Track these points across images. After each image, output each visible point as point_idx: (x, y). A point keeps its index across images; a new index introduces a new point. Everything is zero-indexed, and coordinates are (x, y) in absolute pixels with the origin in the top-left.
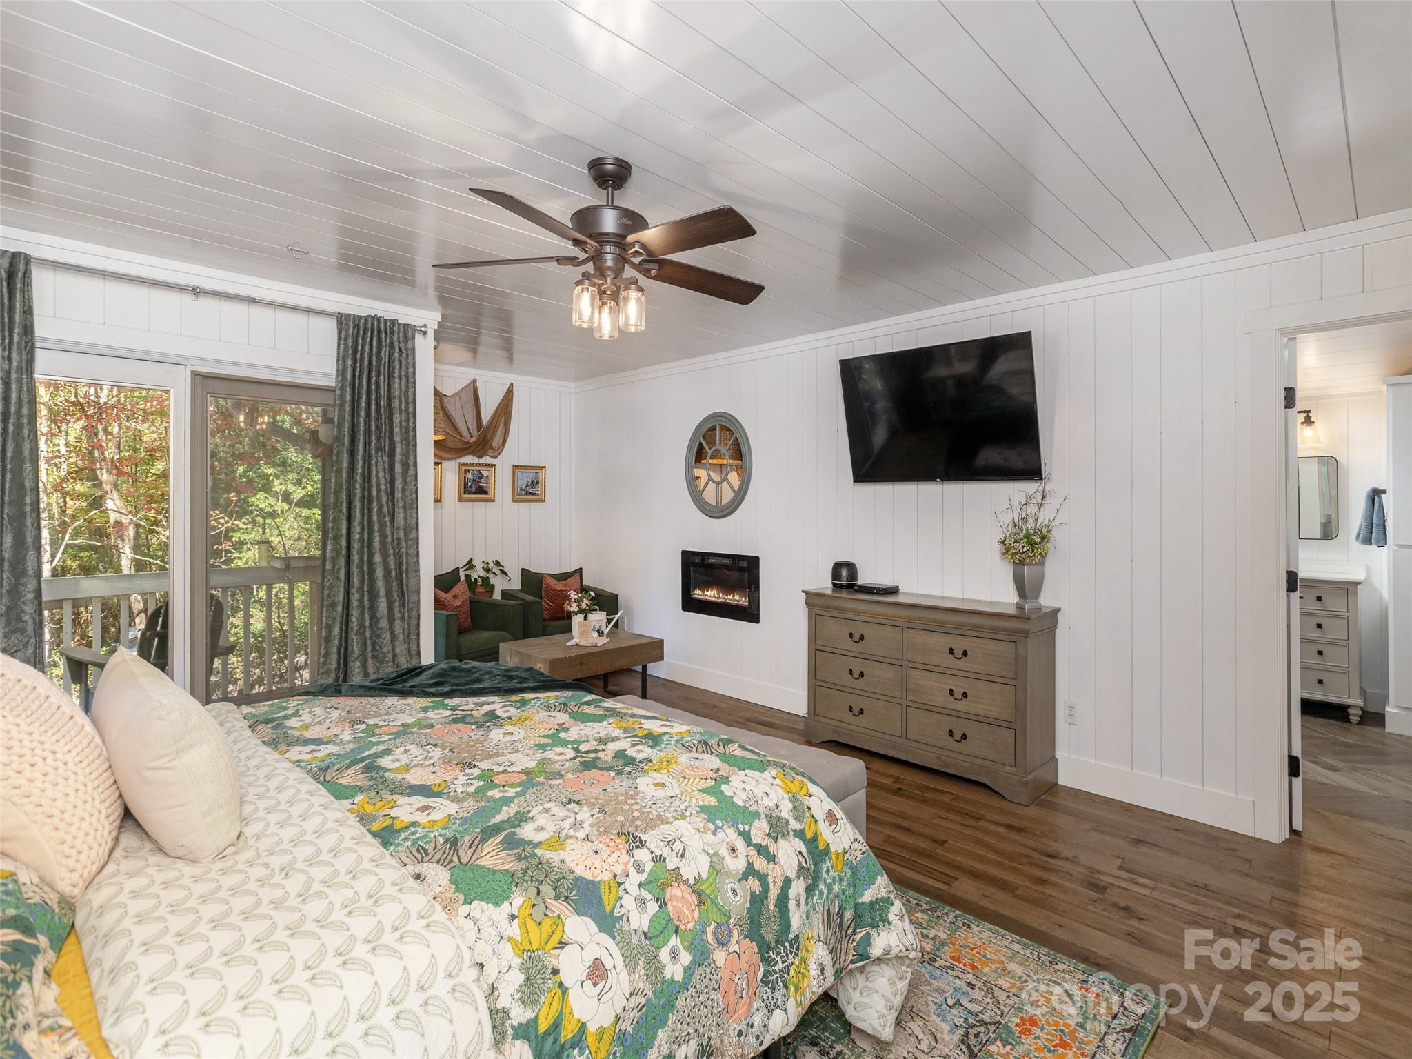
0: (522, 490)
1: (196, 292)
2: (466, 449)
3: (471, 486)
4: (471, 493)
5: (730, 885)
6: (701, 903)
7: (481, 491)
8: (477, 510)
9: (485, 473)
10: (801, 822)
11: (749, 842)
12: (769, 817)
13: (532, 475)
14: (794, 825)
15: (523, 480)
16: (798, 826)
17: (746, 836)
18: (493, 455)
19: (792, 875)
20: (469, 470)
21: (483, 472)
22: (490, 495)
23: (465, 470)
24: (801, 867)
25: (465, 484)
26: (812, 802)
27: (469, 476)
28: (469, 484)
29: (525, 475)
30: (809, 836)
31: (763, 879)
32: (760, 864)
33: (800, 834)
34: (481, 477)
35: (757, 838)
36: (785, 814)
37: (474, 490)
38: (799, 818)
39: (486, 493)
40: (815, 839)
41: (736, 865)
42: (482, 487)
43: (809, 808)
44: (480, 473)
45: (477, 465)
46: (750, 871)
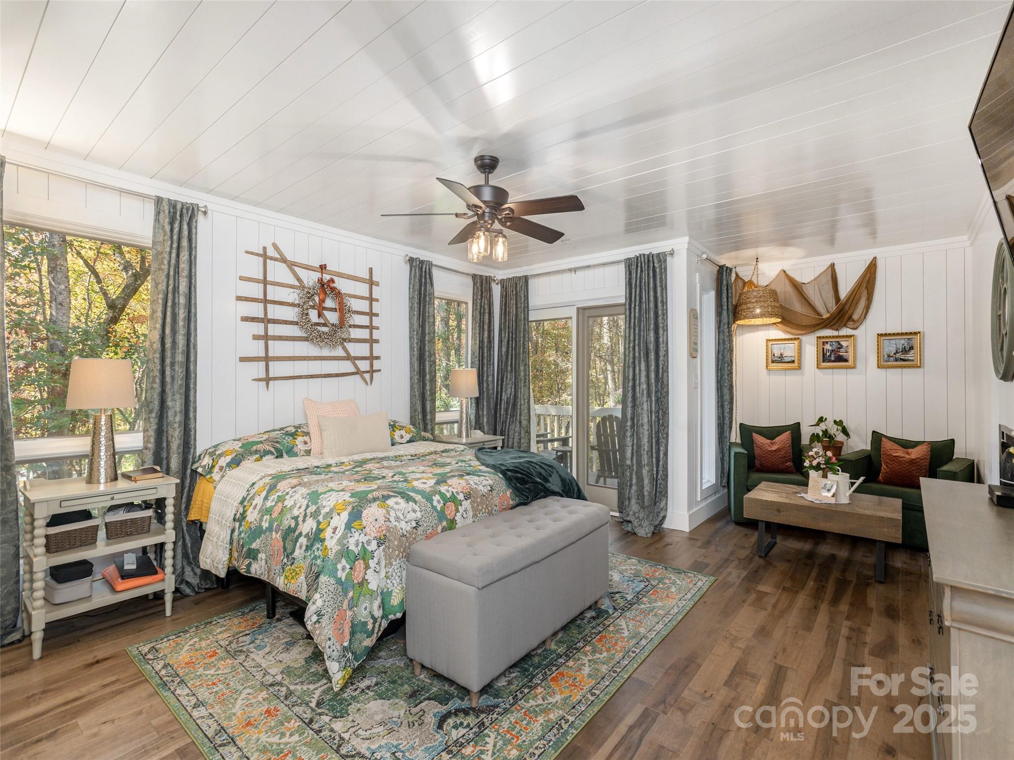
0: (889, 356)
1: (575, 270)
2: (818, 325)
3: (830, 356)
4: (830, 361)
5: (289, 516)
6: (280, 514)
7: (844, 360)
8: (837, 377)
9: (844, 344)
10: (324, 519)
11: (305, 510)
12: (318, 508)
13: (903, 342)
14: (321, 518)
15: (890, 347)
16: (321, 520)
17: (308, 506)
18: (852, 326)
19: (304, 534)
20: (827, 343)
21: (842, 343)
22: (850, 363)
23: (823, 342)
24: (308, 534)
25: (824, 355)
26: (336, 518)
27: (828, 347)
28: (828, 354)
29: (894, 342)
30: (321, 527)
31: (297, 524)
32: (300, 519)
33: (319, 523)
34: (841, 347)
35: (308, 511)
36: (322, 512)
37: (833, 359)
38: (325, 517)
39: (846, 361)
40: (321, 531)
41: (296, 512)
42: (842, 356)
43: (332, 518)
44: (839, 344)
45: (837, 337)
46: (296, 518)
